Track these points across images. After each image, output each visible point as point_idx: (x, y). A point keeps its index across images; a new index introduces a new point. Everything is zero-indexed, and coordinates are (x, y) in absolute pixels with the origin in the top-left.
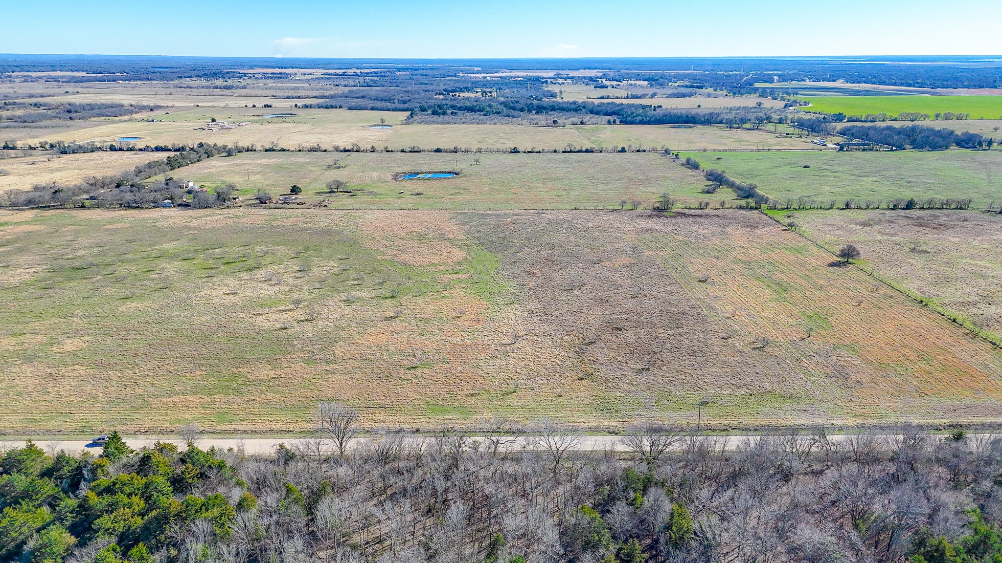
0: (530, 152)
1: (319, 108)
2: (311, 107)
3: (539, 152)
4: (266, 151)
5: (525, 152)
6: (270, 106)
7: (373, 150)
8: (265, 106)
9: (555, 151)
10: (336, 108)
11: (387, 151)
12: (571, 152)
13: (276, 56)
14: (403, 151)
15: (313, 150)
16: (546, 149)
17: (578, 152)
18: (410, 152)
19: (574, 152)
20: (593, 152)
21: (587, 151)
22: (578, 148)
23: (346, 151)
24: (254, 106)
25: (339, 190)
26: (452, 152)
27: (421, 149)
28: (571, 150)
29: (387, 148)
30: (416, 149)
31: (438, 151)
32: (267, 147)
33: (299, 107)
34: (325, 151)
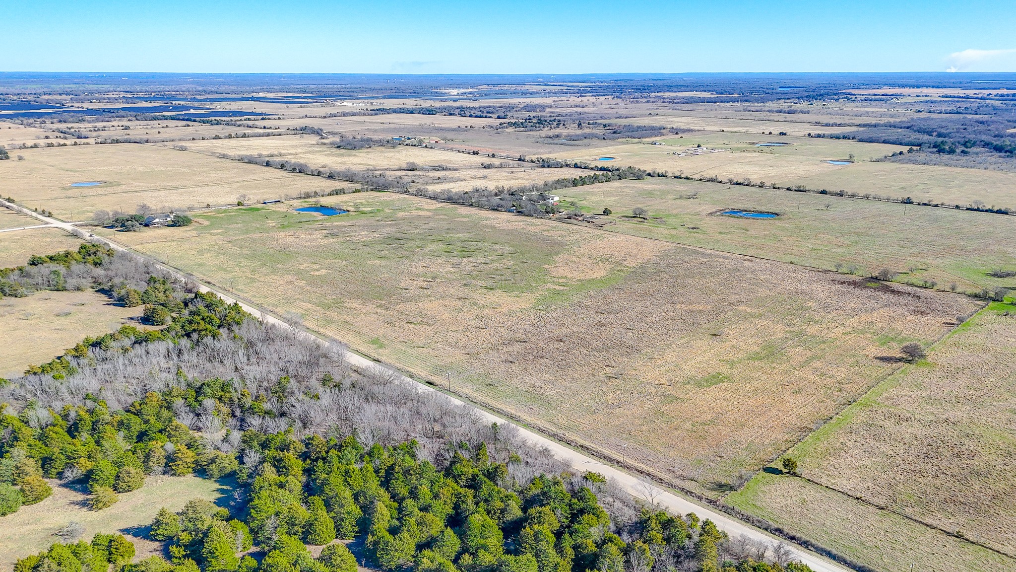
0: (925, 204)
1: (832, 138)
2: (824, 136)
3: (936, 206)
4: (675, 177)
5: (919, 204)
6: (785, 134)
7: (762, 186)
8: (780, 133)
9: (957, 207)
10: (849, 139)
11: (774, 188)
12: (978, 210)
13: (948, 71)
14: (788, 189)
15: (711, 180)
16: (947, 203)
17: (987, 211)
18: (795, 191)
19: (982, 211)
20: (1007, 214)
21: (999, 212)
22: (989, 207)
23: (738, 184)
24: (770, 133)
25: (641, 216)
26: (837, 194)
27: (807, 189)
28: (978, 208)
29: (775, 184)
30: (802, 189)
31: (824, 192)
32: (676, 175)
33: (812, 137)
34: (721, 182)
